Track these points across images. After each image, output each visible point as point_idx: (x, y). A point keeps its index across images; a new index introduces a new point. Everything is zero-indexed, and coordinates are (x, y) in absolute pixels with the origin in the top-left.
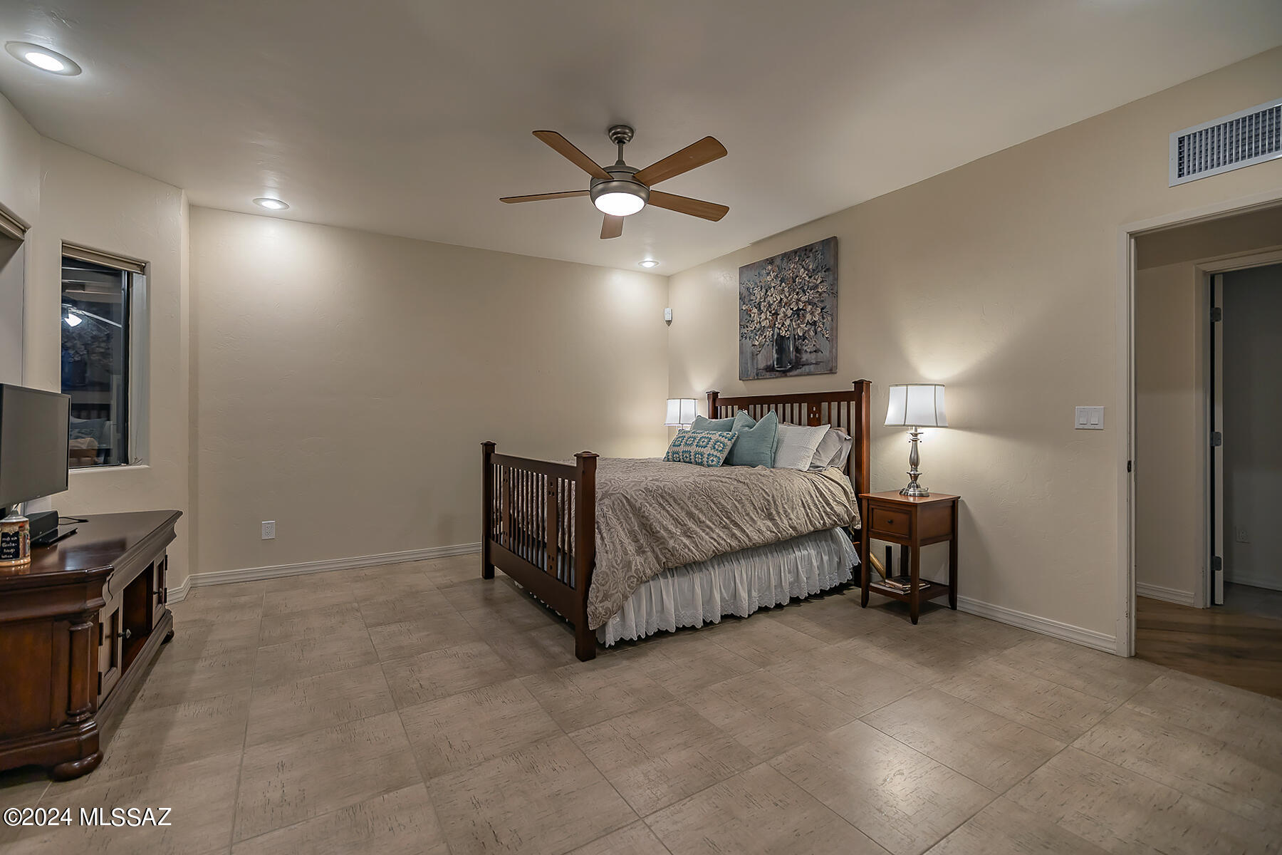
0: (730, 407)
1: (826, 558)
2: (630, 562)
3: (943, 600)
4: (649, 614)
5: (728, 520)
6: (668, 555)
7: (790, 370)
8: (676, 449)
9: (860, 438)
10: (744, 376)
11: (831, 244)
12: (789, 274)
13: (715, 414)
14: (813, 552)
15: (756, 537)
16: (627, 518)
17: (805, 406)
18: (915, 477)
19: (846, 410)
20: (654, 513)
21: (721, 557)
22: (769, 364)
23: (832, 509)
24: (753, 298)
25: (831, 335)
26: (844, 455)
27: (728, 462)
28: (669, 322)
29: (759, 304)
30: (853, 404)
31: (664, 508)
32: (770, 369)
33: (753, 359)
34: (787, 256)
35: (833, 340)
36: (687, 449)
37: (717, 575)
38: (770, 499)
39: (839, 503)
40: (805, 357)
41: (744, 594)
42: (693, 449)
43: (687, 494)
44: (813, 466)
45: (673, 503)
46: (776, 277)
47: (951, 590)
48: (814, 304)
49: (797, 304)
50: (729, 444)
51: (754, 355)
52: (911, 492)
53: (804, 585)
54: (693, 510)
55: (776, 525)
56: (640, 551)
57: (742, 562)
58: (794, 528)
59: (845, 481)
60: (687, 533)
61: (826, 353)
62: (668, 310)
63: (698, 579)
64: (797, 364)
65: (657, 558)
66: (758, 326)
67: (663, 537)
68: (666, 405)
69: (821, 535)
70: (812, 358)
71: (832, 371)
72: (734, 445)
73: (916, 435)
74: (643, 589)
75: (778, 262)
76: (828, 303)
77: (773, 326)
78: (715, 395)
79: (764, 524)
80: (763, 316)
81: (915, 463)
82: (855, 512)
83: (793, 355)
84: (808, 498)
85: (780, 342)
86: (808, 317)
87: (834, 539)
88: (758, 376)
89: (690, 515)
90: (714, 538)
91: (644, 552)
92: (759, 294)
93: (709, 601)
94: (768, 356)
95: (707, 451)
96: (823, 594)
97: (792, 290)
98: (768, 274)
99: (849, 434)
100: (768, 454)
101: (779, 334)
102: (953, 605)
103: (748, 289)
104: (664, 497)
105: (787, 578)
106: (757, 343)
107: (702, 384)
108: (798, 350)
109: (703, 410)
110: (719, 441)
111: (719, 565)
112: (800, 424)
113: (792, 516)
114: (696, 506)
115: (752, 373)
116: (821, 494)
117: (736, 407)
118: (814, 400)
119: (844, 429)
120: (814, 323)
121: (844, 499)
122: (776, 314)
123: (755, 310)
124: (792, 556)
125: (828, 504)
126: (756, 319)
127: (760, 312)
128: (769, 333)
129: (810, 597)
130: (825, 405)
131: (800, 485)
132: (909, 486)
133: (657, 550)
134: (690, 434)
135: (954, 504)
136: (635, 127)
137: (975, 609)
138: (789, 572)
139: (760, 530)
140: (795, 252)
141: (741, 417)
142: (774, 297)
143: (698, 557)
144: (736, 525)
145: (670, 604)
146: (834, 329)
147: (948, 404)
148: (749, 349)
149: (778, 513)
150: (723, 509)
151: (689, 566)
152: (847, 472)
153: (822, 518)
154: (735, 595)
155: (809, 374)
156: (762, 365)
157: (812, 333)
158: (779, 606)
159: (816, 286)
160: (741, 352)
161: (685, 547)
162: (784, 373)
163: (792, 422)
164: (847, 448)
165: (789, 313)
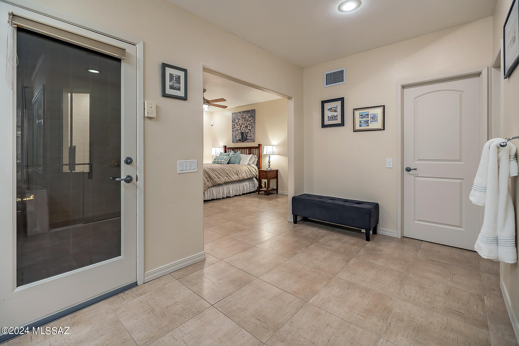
0: (229, 150)
1: (251, 185)
2: (206, 183)
3: (275, 192)
4: (210, 195)
5: (228, 175)
6: (214, 182)
7: (245, 141)
8: (215, 160)
9: (259, 157)
10: (233, 142)
11: (254, 111)
12: (244, 117)
13: (225, 152)
14: (248, 183)
15: (234, 179)
16: (205, 174)
17: (248, 150)
18: (269, 166)
19: (257, 151)
20: (211, 173)
21: (226, 183)
22: (239, 139)
23: (252, 173)
24: (235, 121)
25: (254, 133)
26: (256, 161)
27: (228, 163)
28: (212, 125)
29: (237, 123)
30: (258, 149)
31: (213, 172)
32: (240, 140)
33: (235, 137)
34: (244, 112)
35: (254, 134)
36: (218, 160)
37: (225, 187)
38: (238, 171)
39: (254, 172)
40: (248, 138)
41: (231, 192)
42: (220, 160)
43: (218, 169)
44: (248, 164)
45: (215, 171)
46: (241, 117)
47: (277, 190)
48: (250, 125)
49: (246, 124)
50: (229, 159)
51: (236, 137)
52: (269, 169)
53: (246, 190)
54: (220, 173)
55: (239, 177)
56: (208, 181)
57: (231, 185)
58: (243, 177)
59: (256, 168)
60: (218, 178)
61: (253, 137)
62: (212, 122)
63: (221, 188)
64: (246, 139)
65: (212, 183)
66: (237, 129)
67: (213, 178)
68: (212, 149)
69: (250, 179)
70: (249, 138)
71: (254, 141)
72: (230, 159)
73: (269, 156)
74: (209, 189)
75: (241, 113)
76: (253, 124)
77: (240, 129)
78: (226, 146)
79: (236, 176)
80: (238, 126)
81: (269, 163)
82: (258, 174)
83: (245, 137)
84: (246, 171)
85: (242, 133)
86: (249, 128)
87: (253, 181)
88: (237, 142)
89: (219, 174)
90: (224, 179)
91: (209, 181)
92: (237, 121)
93: (223, 193)
94: (239, 137)
95: (223, 161)
96: (250, 193)
97: (245, 121)
98: (239, 116)
99: (257, 157)
100: (238, 161)
101: (242, 131)
102: (277, 193)
103: (234, 119)
104: (213, 170)
105: (242, 189)
106: (236, 133)
107: (222, 144)
108: (246, 136)
109: (222, 150)
110: (226, 158)
111: (226, 185)
112: (247, 154)
113: (242, 175)
114: (220, 172)
115: (235, 141)
116: (250, 170)
117: (231, 150)
118: (250, 148)
119: (256, 155)
120: (250, 130)
121: (255, 171)
122: (241, 126)
123: (236, 125)
124: (243, 184)
125: (251, 172)
126: (236, 127)
127: (237, 125)
128: (239, 131)
129: (247, 194)
130: (252, 149)
131: (245, 168)
132: (268, 168)
133: (212, 181)
134: (219, 157)
135: (277, 171)
136: (206, 89)
137: (281, 193)
138: (242, 187)
139: (235, 178)
140: (246, 111)
141: (232, 152)
142: (241, 122)
143: (221, 183)
144: (229, 176)
145: (214, 193)
146: (254, 131)
147: (275, 149)
148: (235, 135)
149: (239, 174)
150: (227, 173)
151: (219, 185)
152: (257, 165)
153: (250, 175)
154: (229, 192)
155: (249, 142)
156: (238, 139)
157: (249, 132)
158: (240, 195)
159: (250, 121)
160: (232, 135)
161: (218, 181)
162: (243, 141)
163: (245, 154)
164: (257, 159)
165: (244, 127)
